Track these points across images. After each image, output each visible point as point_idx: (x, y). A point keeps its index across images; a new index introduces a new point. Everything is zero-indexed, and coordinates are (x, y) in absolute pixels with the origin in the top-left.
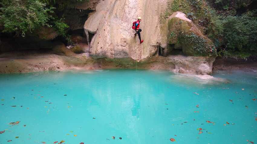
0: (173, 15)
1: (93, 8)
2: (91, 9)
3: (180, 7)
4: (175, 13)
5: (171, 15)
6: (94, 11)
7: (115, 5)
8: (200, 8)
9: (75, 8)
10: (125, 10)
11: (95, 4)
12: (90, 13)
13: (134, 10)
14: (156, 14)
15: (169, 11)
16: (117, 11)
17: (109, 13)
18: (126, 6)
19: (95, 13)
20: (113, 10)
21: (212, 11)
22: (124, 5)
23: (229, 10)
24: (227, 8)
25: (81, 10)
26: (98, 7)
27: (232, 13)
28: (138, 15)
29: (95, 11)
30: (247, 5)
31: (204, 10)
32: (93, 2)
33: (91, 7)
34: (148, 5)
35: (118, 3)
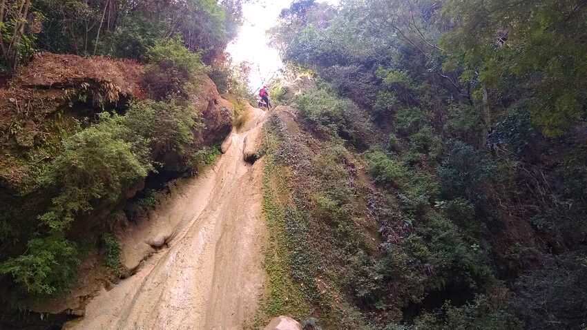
0: (271, 323)
1: (80, 308)
2: (73, 312)
3: (287, 305)
4: (275, 319)
5: (267, 323)
7: (137, 301)
8: (329, 308)
10: (159, 313)
11: (84, 300)
12: (69, 323)
13: (181, 313)
14: (233, 322)
15: (263, 315)
16: (139, 317)
17: (119, 321)
18: (163, 305)
19: (82, 323)
20: (128, 315)
22: (158, 302)
26: (91, 307)
28: (192, 324)
29: (82, 316)
31: (337, 313)
32: (79, 295)
33: (73, 306)
34: (214, 301)
35: (144, 296)
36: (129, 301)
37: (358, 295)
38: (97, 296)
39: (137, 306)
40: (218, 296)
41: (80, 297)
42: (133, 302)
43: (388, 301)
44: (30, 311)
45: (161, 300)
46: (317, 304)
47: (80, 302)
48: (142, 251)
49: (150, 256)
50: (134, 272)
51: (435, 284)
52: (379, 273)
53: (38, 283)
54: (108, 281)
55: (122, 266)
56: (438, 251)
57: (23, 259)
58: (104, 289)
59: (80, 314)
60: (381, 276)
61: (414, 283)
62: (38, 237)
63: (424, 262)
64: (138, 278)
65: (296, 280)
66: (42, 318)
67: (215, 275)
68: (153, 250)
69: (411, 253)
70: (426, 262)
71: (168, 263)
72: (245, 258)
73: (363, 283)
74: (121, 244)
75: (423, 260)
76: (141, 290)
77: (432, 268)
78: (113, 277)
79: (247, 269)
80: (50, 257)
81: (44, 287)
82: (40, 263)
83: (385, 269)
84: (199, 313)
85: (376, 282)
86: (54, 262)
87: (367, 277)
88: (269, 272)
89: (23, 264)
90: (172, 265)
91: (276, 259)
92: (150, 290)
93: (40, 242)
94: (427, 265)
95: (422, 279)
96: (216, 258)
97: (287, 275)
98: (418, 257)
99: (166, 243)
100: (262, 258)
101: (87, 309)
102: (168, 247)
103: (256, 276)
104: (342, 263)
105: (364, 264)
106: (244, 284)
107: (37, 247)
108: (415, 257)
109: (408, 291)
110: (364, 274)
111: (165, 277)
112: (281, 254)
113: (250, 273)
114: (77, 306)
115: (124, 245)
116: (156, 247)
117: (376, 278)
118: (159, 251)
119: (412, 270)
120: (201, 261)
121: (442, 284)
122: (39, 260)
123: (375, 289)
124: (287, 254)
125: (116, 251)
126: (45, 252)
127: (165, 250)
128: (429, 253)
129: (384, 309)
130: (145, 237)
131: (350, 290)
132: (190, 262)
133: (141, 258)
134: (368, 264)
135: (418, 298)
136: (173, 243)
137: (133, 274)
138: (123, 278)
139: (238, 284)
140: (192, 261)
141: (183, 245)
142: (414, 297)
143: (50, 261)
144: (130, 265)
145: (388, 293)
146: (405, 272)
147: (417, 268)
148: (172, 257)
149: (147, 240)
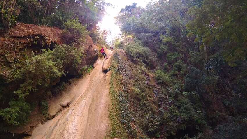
2: (27, 133)
3: (118, 134)
10: (63, 135)
11: (32, 128)
12: (25, 138)
13: (73, 135)
15: (107, 138)
17: (47, 138)
18: (65, 131)
23: (161, 137)
29: (31, 135)
32: (30, 126)
33: (27, 131)
34: (87, 131)
35: (57, 127)
36: (51, 129)
37: (149, 131)
38: (37, 127)
39: (54, 132)
40: (89, 128)
41: (30, 127)
42: (53, 130)
43: (161, 134)
44: (9, 132)
45: (64, 129)
46: (131, 134)
47: (30, 129)
48: (58, 108)
49: (61, 110)
51: (181, 127)
52: (158, 121)
53: (12, 120)
54: (43, 121)
55: (49, 114)
56: (183, 113)
57: (7, 110)
58: (41, 124)
59: (30, 134)
60: (159, 123)
61: (173, 127)
62: (13, 100)
63: (177, 118)
64: (55, 120)
65: (122, 123)
66: (14, 135)
67: (88, 119)
68: (63, 108)
69: (172, 114)
70: (178, 117)
71: (68, 114)
72: (101, 113)
73: (151, 125)
74: (48, 105)
75: (177, 116)
76: (56, 125)
77: (180, 120)
78: (45, 119)
79: (102, 117)
80: (18, 109)
81: (15, 122)
82: (14, 112)
83: (160, 120)
84: (81, 135)
85: (156, 125)
86: (19, 111)
87: (152, 123)
88: (111, 119)
89: (6, 112)
90: (70, 115)
91: (114, 114)
92: (60, 125)
93: (14, 103)
94: (178, 119)
95: (176, 125)
96: (89, 113)
97: (119, 121)
98: (175, 116)
99: (68, 105)
100: (108, 113)
101: (33, 132)
102: (69, 107)
103: (105, 121)
104: (142, 117)
105: (152, 118)
106: (100, 124)
107: (13, 105)
108: (173, 115)
109: (170, 130)
110: (152, 122)
111: (67, 120)
112: (116, 112)
113: (103, 119)
114: (29, 131)
115: (50, 105)
116: (64, 107)
117: (156, 124)
118: (65, 109)
119: (172, 121)
120: (82, 113)
121: (184, 127)
122: (13, 110)
123: (156, 128)
124: (119, 112)
125: (46, 108)
126: (16, 107)
127: (67, 108)
128: (179, 114)
129: (159, 137)
130: (59, 102)
131: (145, 128)
132: (77, 114)
133: (57, 111)
134: (153, 117)
135: (174, 133)
136: (71, 105)
137: (54, 118)
138: (49, 119)
139: (98, 124)
140: (78, 113)
141: (75, 106)
142: (172, 132)
143: (18, 111)
144: (52, 114)
145: (162, 130)
146: (169, 121)
147: (174, 120)
148: (70, 111)
149: (60, 103)
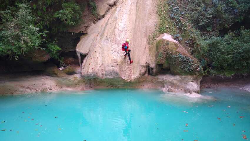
0: (160, 36)
1: (85, 31)
2: (83, 32)
3: (167, 29)
4: (162, 35)
5: (159, 36)
6: (85, 34)
7: (106, 28)
8: (185, 30)
9: (67, 32)
10: (115, 33)
11: (86, 27)
12: (82, 36)
13: (124, 33)
14: (144, 36)
15: (157, 33)
16: (107, 34)
17: (101, 36)
18: (116, 29)
19: (87, 36)
20: (103, 34)
21: (197, 32)
22: (114, 28)
23: (212, 31)
24: (211, 30)
25: (73, 33)
26: (89, 30)
27: (216, 34)
28: (128, 37)
29: (87, 34)
30: (228, 27)
31: (189, 32)
34: (136, 28)
36: (103, 28)
37: (199, 24)
38: (91, 26)
39: (106, 31)
40: (138, 25)
41: (85, 26)
46: (181, 28)
48: (106, 7)
49: (109, 10)
50: (103, 16)
51: (237, 20)
54: (94, 20)
58: (93, 24)
60: (211, 16)
64: (105, 19)
71: (117, 12)
74: (97, 5)
75: (233, 8)
76: (107, 24)
77: (237, 12)
81: (71, 22)
83: (213, 12)
84: (131, 33)
88: (159, 15)
91: (163, 9)
92: (110, 24)
94: (235, 10)
97: (168, 16)
99: (115, 4)
100: (157, 9)
103: (154, 17)
106: (149, 20)
108: (229, 6)
109: (224, 23)
110: (203, 15)
111: (116, 19)
112: (165, 7)
116: (111, 6)
118: (112, 8)
119: (227, 13)
120: (130, 11)
121: (241, 20)
122: (67, 12)
124: (168, 7)
125: (95, 8)
126: (69, 9)
128: (237, 4)
132: (125, 11)
133: (105, 11)
136: (118, 4)
138: (99, 19)
139: (146, 20)
141: (122, 5)
143: (71, 12)
145: (214, 23)
147: (230, 11)
149: (107, 3)
